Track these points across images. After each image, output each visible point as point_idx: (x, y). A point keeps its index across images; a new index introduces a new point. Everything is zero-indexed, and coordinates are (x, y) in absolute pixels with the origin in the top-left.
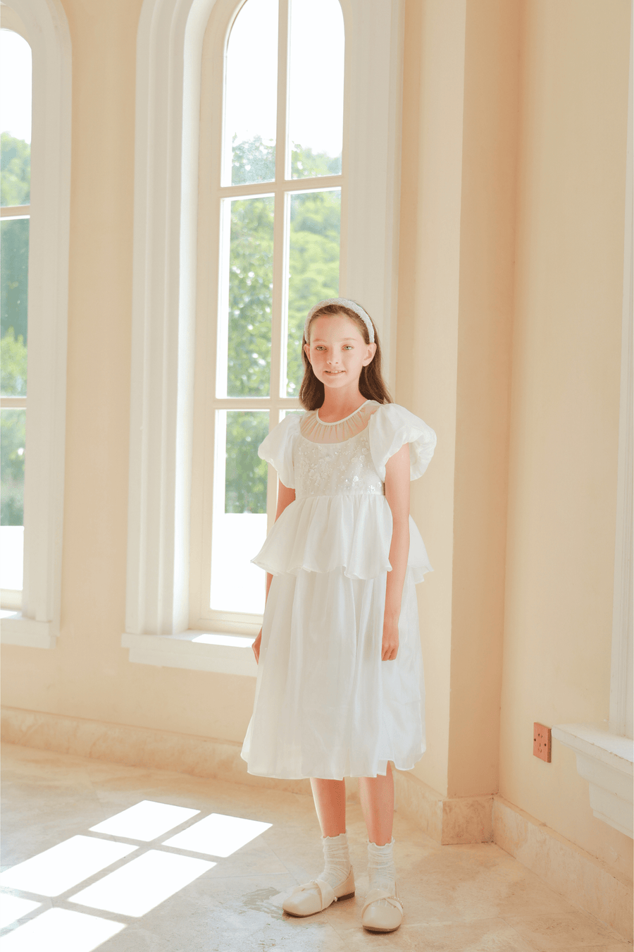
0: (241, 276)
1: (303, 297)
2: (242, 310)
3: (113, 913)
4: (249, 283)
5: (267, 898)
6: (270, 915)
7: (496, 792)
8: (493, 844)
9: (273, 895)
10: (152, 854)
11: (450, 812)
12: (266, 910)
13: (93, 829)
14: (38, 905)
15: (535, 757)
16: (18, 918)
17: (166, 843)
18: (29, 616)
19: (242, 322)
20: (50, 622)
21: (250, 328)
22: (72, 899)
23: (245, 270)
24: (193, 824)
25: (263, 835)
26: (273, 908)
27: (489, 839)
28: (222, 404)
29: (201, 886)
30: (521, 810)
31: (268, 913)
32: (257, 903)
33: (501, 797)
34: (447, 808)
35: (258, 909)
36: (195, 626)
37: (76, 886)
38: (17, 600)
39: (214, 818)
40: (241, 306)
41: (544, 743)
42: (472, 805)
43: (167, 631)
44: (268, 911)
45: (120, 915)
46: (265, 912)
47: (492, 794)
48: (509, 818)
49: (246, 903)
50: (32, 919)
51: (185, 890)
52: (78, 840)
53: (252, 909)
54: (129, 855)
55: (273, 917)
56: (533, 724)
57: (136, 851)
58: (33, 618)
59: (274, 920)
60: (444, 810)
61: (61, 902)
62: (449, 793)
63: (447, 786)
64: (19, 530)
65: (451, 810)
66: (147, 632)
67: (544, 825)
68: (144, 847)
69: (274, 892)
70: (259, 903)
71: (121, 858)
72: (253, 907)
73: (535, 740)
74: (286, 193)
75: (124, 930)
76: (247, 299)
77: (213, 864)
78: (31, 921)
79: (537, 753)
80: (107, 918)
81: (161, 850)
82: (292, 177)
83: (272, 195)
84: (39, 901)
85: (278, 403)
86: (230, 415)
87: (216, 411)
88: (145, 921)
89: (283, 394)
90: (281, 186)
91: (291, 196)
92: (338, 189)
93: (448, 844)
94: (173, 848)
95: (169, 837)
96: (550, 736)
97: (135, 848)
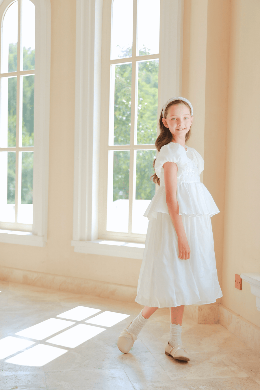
0: (126, 104)
1: (154, 115)
2: (127, 117)
3: (63, 346)
4: (129, 106)
8: (219, 324)
10: (81, 325)
13: (58, 316)
14: (34, 343)
15: (236, 288)
17: (86, 322)
18: (35, 234)
19: (127, 122)
20: (43, 236)
21: (130, 124)
22: (48, 341)
23: (128, 101)
25: (126, 319)
27: (218, 322)
28: (111, 148)
29: (100, 337)
30: (230, 310)
33: (222, 305)
36: (101, 237)
37: (50, 336)
38: (31, 228)
40: (126, 115)
41: (239, 283)
42: (210, 308)
43: (89, 239)
45: (66, 347)
47: (219, 304)
48: (225, 313)
50: (31, 348)
51: (93, 338)
52: (52, 320)
54: (72, 325)
56: (235, 275)
60: (199, 310)
61: (43, 342)
64: (32, 205)
65: (201, 310)
66: (81, 240)
67: (239, 315)
68: (78, 323)
73: (235, 281)
74: (136, 62)
75: (67, 352)
76: (129, 113)
77: (105, 329)
79: (236, 286)
80: (60, 348)
81: (85, 324)
82: (139, 55)
83: (131, 63)
84: (34, 341)
85: (133, 147)
86: (115, 152)
87: (109, 151)
88: (76, 349)
89: (135, 143)
90: (134, 59)
91: (139, 63)
92: (158, 59)
93: (201, 324)
94: (89, 323)
95: (88, 320)
96: (241, 279)
97: (74, 323)
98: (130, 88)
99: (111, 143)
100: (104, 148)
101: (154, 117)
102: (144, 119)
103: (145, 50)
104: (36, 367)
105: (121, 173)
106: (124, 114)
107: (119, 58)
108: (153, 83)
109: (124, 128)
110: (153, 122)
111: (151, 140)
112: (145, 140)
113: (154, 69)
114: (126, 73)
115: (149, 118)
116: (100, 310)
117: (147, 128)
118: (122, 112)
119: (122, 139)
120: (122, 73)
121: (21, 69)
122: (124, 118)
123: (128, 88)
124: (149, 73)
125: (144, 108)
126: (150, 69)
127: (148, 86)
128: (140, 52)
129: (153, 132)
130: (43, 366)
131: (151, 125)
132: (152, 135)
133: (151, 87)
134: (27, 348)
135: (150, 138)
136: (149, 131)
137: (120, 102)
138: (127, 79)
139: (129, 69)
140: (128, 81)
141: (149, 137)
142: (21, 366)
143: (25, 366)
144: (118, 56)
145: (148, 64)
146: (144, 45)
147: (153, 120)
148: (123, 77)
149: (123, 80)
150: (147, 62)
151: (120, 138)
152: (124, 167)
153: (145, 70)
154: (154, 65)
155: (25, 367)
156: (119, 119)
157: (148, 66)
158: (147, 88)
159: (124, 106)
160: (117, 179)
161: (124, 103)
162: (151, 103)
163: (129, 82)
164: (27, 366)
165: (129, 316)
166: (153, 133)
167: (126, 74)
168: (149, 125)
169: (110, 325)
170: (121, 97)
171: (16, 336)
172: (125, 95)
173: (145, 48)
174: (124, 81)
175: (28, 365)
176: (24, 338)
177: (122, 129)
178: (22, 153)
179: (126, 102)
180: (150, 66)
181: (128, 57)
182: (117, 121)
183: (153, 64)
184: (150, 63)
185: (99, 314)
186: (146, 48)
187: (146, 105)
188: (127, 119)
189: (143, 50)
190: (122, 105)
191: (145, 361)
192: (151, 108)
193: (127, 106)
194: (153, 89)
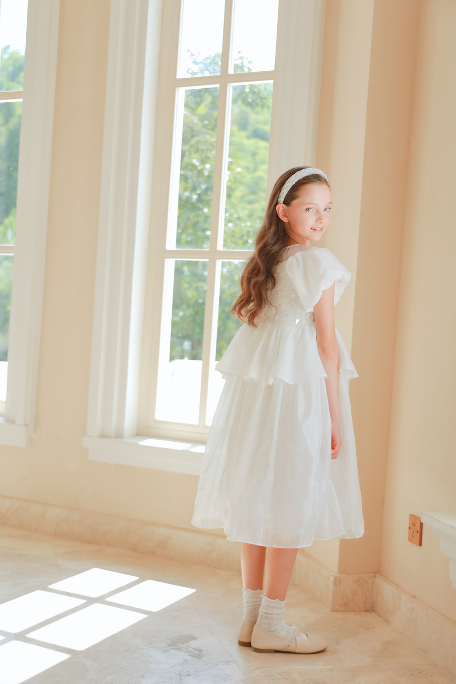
0: (200, 168)
1: (253, 192)
2: (199, 195)
3: (60, 647)
4: (206, 173)
5: (187, 642)
6: (187, 654)
7: (378, 571)
8: (374, 613)
9: (191, 640)
10: (97, 606)
11: (339, 585)
12: (185, 650)
13: (51, 587)
14: (3, 638)
15: (409, 542)
17: (108, 599)
18: (10, 421)
19: (200, 205)
20: (26, 425)
21: (206, 210)
22: (30, 635)
23: (203, 162)
24: (132, 586)
25: (187, 598)
26: (191, 649)
27: (371, 608)
28: (171, 254)
29: (134, 630)
30: (397, 585)
31: (187, 653)
32: (179, 645)
33: (381, 575)
34: (337, 582)
35: (179, 649)
36: (142, 432)
37: (35, 626)
38: (2, 409)
39: (149, 582)
40: (199, 192)
41: (417, 532)
42: (357, 581)
43: (119, 435)
44: (187, 651)
45: (67, 649)
46: (184, 651)
47: (375, 573)
48: (387, 592)
49: (169, 645)
51: (122, 633)
52: (39, 593)
53: (174, 649)
54: (79, 606)
55: (190, 655)
56: (409, 516)
57: (85, 603)
58: (13, 422)
59: (191, 657)
60: (335, 583)
61: (21, 636)
62: (339, 570)
63: (338, 564)
65: (340, 583)
66: (103, 436)
67: (414, 597)
68: (90, 601)
69: (192, 638)
70: (180, 645)
71: (72, 607)
72: (175, 647)
73: (410, 528)
74: (229, 84)
75: (68, 659)
76: (203, 186)
77: (145, 616)
79: (411, 538)
80: (56, 650)
82: (235, 71)
83: (217, 86)
85: (215, 254)
86: (178, 263)
87: (166, 260)
88: (88, 653)
89: (220, 247)
90: (224, 78)
91: (233, 87)
92: (272, 81)
93: (337, 611)
94: (115, 604)
95: (112, 595)
96: (422, 524)
97: (84, 601)
98: (208, 137)
99: (171, 243)
100: (157, 253)
101: (252, 197)
102: (233, 200)
103: (242, 63)
105: (184, 306)
106: (194, 189)
107: (189, 76)
108: (251, 128)
109: (192, 215)
110: (249, 207)
111: (246, 242)
112: (234, 242)
113: (258, 101)
114: (202, 106)
115: (242, 198)
116: (136, 578)
117: (239, 218)
118: (190, 184)
119: (189, 239)
120: (194, 106)
122: (195, 197)
123: (204, 137)
124: (247, 109)
125: (235, 178)
126: (250, 100)
127: (243, 134)
128: (236, 66)
129: (251, 226)
131: (246, 212)
132: (249, 232)
133: (249, 138)
135: (245, 238)
136: (243, 224)
137: (187, 164)
138: (202, 118)
139: (208, 99)
140: (206, 122)
141: (242, 237)
144: (188, 72)
145: (247, 90)
146: (239, 52)
147: (251, 202)
148: (194, 115)
149: (196, 120)
150: (244, 87)
151: (184, 237)
152: (190, 294)
153: (240, 102)
154: (259, 93)
157: (247, 95)
158: (242, 138)
159: (196, 173)
160: (177, 319)
161: (194, 166)
162: (247, 169)
163: (207, 125)
165: (194, 590)
166: (250, 229)
167: (203, 109)
168: (243, 213)
169: (156, 608)
170: (190, 154)
172: (197, 151)
173: (241, 58)
174: (197, 122)
177: (188, 219)
179: (200, 165)
180: (250, 95)
181: (207, 74)
182: (184, 204)
183: (256, 90)
184: (250, 89)
185: (135, 585)
186: (244, 59)
187: (238, 173)
188: (200, 199)
189: (239, 63)
190: (191, 170)
191: (225, 681)
192: (248, 178)
193: (200, 172)
194: (253, 141)
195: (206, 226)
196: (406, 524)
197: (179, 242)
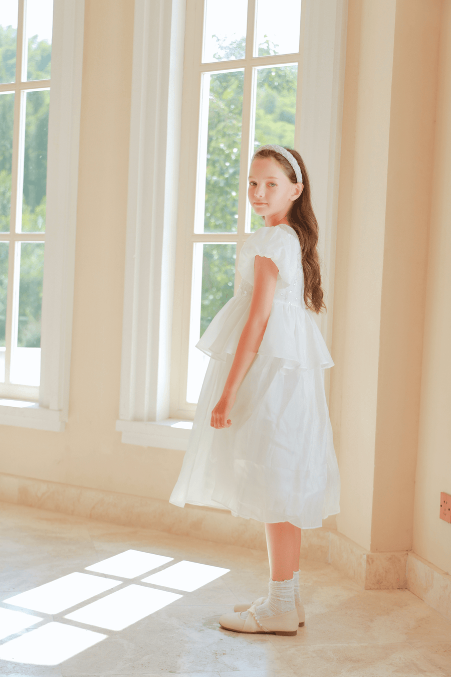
0: (227, 152)
2: (227, 179)
3: (98, 628)
4: (233, 157)
7: (410, 549)
8: (407, 591)
10: (134, 587)
11: (372, 563)
13: (87, 568)
14: (40, 619)
15: (441, 520)
16: (26, 628)
17: (143, 580)
18: (44, 406)
19: (228, 189)
20: (60, 410)
21: (234, 194)
22: (68, 617)
23: (230, 146)
24: (167, 567)
25: (222, 578)
27: (403, 586)
28: (200, 238)
29: (170, 610)
30: (430, 563)
32: (214, 625)
33: (414, 552)
34: (370, 560)
35: (214, 629)
36: (174, 415)
37: (73, 607)
38: (36, 394)
39: (184, 563)
40: (226, 176)
41: (449, 508)
42: (390, 559)
43: (151, 419)
45: (105, 629)
47: (407, 551)
48: (419, 569)
49: (205, 625)
50: (36, 628)
51: (157, 613)
52: (76, 575)
53: (210, 628)
54: (116, 587)
56: (440, 494)
57: (121, 584)
58: (47, 407)
59: (226, 636)
60: (368, 561)
61: (59, 618)
62: (371, 549)
63: (370, 543)
64: (38, 351)
65: (373, 561)
66: (136, 419)
67: (447, 574)
68: (126, 582)
71: (109, 589)
72: (210, 627)
73: (441, 506)
74: (253, 68)
75: (106, 639)
76: (231, 171)
77: (181, 596)
78: (35, 630)
79: (443, 516)
80: (93, 631)
81: (140, 585)
82: (260, 55)
83: (242, 69)
84: (42, 617)
85: (243, 237)
86: (207, 247)
87: (194, 244)
88: (125, 633)
89: (248, 230)
90: (249, 62)
91: (258, 71)
92: (296, 64)
93: (370, 589)
94: (150, 584)
95: (148, 576)
97: (120, 583)
98: (235, 122)
99: (199, 227)
100: (185, 238)
103: (268, 47)
104: (46, 667)
105: (214, 290)
106: (221, 173)
107: (215, 61)
108: (278, 111)
109: (220, 199)
113: (285, 85)
114: (229, 90)
116: (172, 559)
118: (218, 169)
119: (218, 223)
120: (220, 91)
121: (24, 79)
122: (223, 181)
123: (231, 122)
124: (274, 93)
126: (276, 84)
127: (270, 117)
128: (261, 50)
130: (60, 665)
133: (275, 121)
134: (28, 630)
137: (214, 148)
138: (229, 103)
139: (234, 84)
140: (233, 107)
142: (16, 664)
143: (25, 664)
144: (214, 57)
145: (273, 74)
146: (265, 36)
148: (221, 99)
149: (222, 105)
150: (270, 70)
151: (212, 221)
152: (220, 277)
153: (266, 86)
154: (285, 76)
155: (25, 666)
156: (212, 182)
157: (273, 79)
158: (269, 121)
159: (223, 157)
160: (207, 302)
161: (222, 150)
163: (234, 109)
164: (28, 664)
165: (228, 570)
167: (230, 93)
169: (191, 589)
170: (217, 139)
171: (6, 606)
172: (224, 135)
173: (267, 42)
174: (223, 107)
175: (30, 663)
176: (22, 610)
177: (217, 203)
178: (22, 244)
179: (227, 149)
180: (276, 79)
181: (233, 58)
182: (211, 188)
183: (282, 73)
184: (276, 72)
185: (170, 566)
186: (270, 43)
188: (228, 183)
189: (265, 47)
190: (219, 154)
191: (260, 660)
193: (228, 157)
194: (280, 124)
195: (234, 209)
196: (438, 502)
197: (207, 226)
